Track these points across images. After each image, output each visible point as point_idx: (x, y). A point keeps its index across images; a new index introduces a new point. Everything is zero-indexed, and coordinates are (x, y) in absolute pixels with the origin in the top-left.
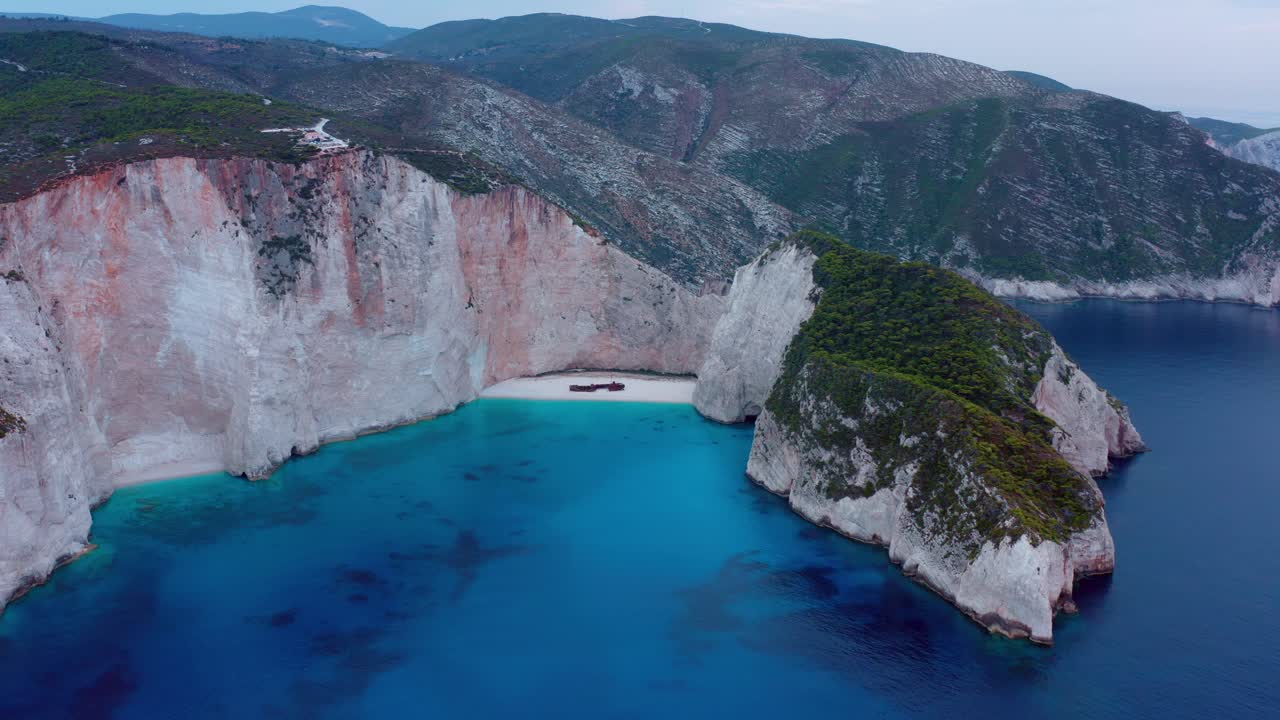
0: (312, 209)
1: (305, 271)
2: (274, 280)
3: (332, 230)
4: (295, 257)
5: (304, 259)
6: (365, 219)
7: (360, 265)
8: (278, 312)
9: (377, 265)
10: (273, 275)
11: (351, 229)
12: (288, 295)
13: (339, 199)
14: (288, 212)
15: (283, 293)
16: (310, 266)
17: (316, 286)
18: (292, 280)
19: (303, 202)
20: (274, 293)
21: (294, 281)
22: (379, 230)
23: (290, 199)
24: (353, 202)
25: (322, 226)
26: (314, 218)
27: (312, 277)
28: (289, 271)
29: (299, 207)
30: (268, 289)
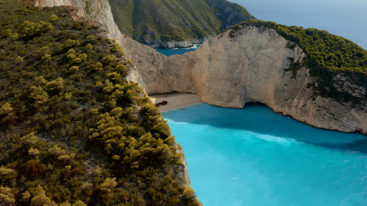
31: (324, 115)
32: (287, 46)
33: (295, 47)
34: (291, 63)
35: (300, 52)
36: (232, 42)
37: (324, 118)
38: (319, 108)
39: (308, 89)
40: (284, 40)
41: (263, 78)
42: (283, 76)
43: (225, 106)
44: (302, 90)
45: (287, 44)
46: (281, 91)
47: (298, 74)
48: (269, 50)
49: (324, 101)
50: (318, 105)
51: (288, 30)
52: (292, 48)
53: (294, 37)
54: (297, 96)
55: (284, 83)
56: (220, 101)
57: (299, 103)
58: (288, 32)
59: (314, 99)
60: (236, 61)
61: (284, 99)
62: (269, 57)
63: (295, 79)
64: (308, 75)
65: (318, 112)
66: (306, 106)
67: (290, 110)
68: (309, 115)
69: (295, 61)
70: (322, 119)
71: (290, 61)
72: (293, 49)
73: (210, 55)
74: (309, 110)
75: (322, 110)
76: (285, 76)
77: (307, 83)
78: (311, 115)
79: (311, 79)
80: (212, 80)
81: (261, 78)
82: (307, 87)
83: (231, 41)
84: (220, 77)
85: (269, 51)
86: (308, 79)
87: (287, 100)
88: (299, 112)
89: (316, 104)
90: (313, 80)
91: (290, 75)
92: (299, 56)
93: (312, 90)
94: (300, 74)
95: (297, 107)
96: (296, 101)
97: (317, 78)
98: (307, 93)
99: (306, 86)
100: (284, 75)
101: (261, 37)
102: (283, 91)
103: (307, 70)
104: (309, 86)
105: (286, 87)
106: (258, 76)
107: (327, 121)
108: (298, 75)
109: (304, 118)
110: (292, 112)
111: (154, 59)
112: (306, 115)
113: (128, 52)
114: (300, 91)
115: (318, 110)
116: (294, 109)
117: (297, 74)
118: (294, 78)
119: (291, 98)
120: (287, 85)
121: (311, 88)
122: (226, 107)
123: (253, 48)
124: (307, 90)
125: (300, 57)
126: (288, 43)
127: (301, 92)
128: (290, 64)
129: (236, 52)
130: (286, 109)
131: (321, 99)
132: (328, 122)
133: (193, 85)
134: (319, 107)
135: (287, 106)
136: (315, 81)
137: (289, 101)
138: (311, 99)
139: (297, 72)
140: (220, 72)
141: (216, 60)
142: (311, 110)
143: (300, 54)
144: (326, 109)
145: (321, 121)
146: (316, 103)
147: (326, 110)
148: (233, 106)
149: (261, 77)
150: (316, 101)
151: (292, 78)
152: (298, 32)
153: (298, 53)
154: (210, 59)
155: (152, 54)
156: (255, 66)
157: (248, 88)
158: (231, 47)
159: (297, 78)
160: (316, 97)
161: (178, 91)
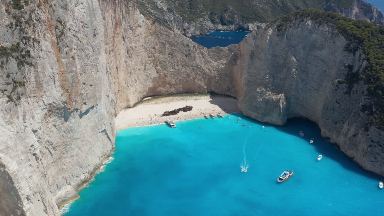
0: (24, 18)
1: (30, 74)
2: (10, 88)
3: (41, 34)
4: (21, 64)
5: (27, 63)
6: (61, 22)
7: (63, 60)
8: (18, 118)
9: (73, 58)
10: (8, 84)
11: (54, 32)
12: (23, 99)
13: (42, 7)
14: (7, 23)
15: (19, 98)
16: (32, 69)
17: (39, 86)
18: (23, 84)
19: (17, 12)
20: (12, 101)
21: (24, 85)
22: (69, 29)
23: (7, 11)
24: (51, 9)
25: (35, 32)
26: (27, 26)
27: (36, 77)
28: (18, 77)
29: (15, 17)
30: (7, 99)
31: (377, 153)
32: (346, 48)
33: (357, 51)
34: (348, 72)
35: (362, 59)
36: (278, 37)
37: (376, 158)
38: (372, 143)
39: (363, 114)
40: (344, 40)
41: (312, 89)
42: (336, 90)
43: (260, 120)
44: (355, 113)
45: (347, 46)
46: (330, 109)
47: (354, 89)
48: (323, 51)
49: (380, 135)
50: (371, 138)
51: (353, 26)
52: (353, 51)
53: (357, 36)
54: (347, 120)
55: (335, 99)
56: (255, 113)
57: (349, 130)
58: (351, 29)
59: (367, 129)
60: (281, 62)
61: (333, 121)
62: (323, 61)
63: (350, 96)
64: (365, 94)
65: (370, 149)
66: (357, 136)
67: (338, 137)
68: (359, 150)
69: (354, 71)
70: (373, 159)
71: (348, 69)
72: (354, 54)
73: (253, 52)
74: (360, 143)
75: (375, 146)
76: (338, 89)
77: (363, 104)
78: (360, 150)
79: (369, 99)
80: (250, 84)
81: (310, 88)
82: (361, 111)
83: (278, 35)
84: (259, 81)
85: (324, 53)
86: (365, 99)
87: (336, 123)
88: (348, 142)
89: (368, 137)
90: (371, 102)
91: (344, 89)
92: (361, 63)
93: (368, 115)
94: (357, 90)
95: (346, 135)
96: (346, 126)
97: (376, 99)
98: (360, 119)
99: (360, 108)
100: (336, 88)
101: (316, 33)
102: (333, 110)
103: (365, 86)
104: (364, 108)
105: (338, 106)
106: (306, 85)
107: (380, 163)
108: (353, 92)
109: (352, 151)
110: (341, 140)
111: (189, 51)
112: (355, 149)
113: (155, 42)
114: (353, 114)
115: (370, 146)
116: (342, 137)
117: (352, 90)
118: (348, 95)
119: (341, 122)
120: (339, 103)
121: (367, 112)
122: (262, 121)
123: (304, 48)
124: (360, 115)
125: (362, 65)
126: (348, 44)
127: (354, 116)
128: (347, 74)
129: (282, 50)
130: (334, 136)
131: (376, 131)
132: (381, 165)
133: (233, 87)
134: (372, 141)
135: (335, 132)
136: (373, 103)
137: (338, 125)
138: (363, 129)
139: (354, 86)
140: (261, 75)
141: (258, 59)
142: (362, 144)
143: (361, 61)
144: (380, 146)
145: (371, 161)
146: (368, 135)
147: (380, 148)
148: (270, 122)
149: (310, 86)
150: (369, 133)
151: (346, 93)
152: (366, 29)
153: (359, 60)
154: (252, 56)
155: (187, 45)
156: (304, 71)
157: (292, 100)
158: (278, 44)
159: (352, 95)
160: (370, 127)
161: (216, 92)
